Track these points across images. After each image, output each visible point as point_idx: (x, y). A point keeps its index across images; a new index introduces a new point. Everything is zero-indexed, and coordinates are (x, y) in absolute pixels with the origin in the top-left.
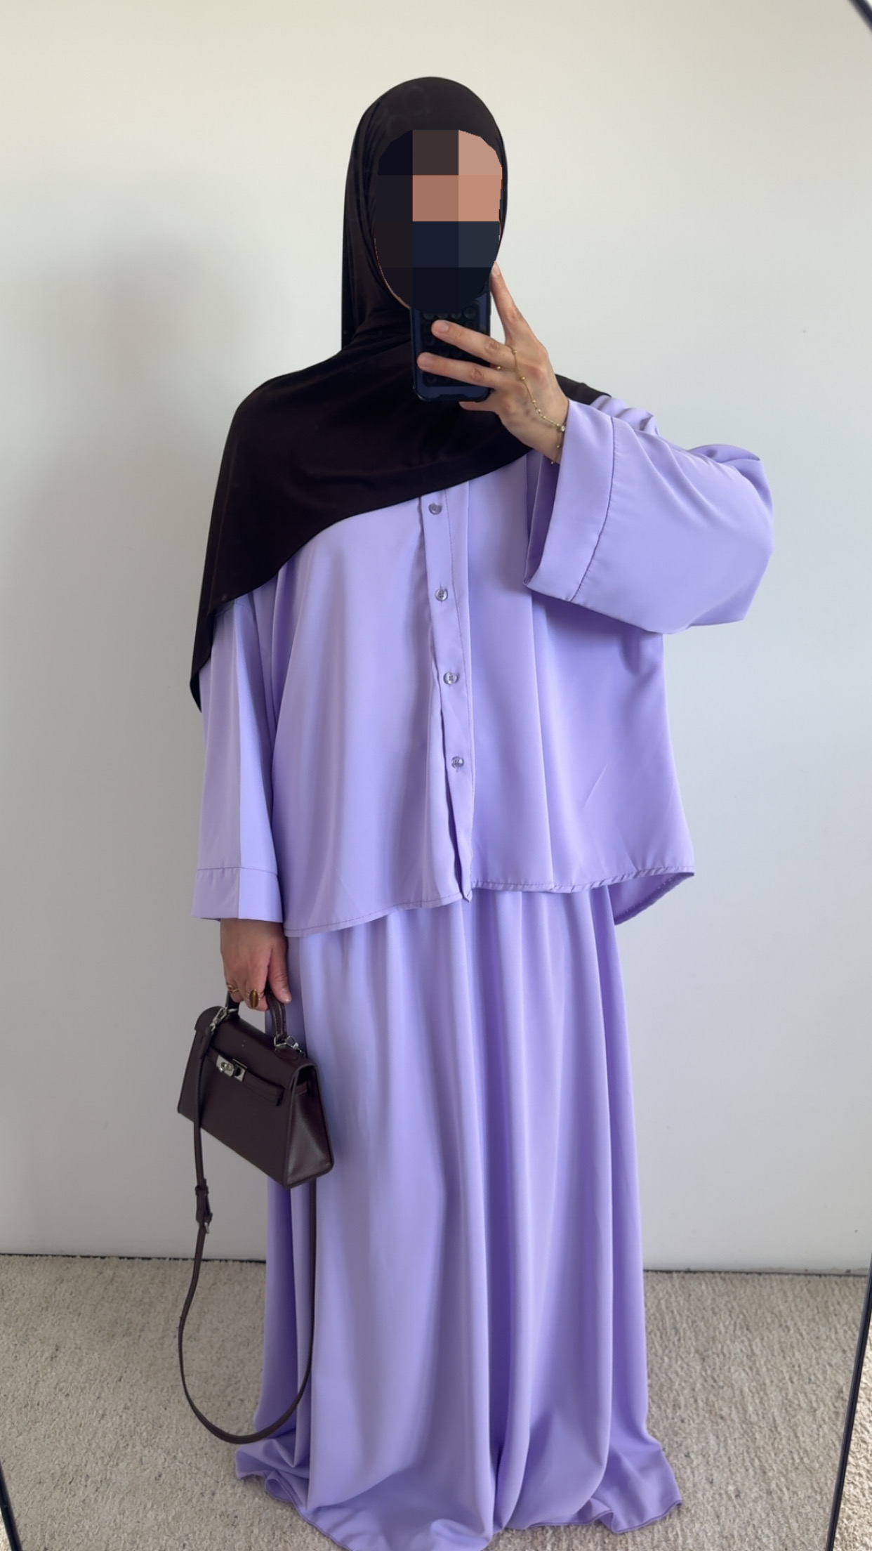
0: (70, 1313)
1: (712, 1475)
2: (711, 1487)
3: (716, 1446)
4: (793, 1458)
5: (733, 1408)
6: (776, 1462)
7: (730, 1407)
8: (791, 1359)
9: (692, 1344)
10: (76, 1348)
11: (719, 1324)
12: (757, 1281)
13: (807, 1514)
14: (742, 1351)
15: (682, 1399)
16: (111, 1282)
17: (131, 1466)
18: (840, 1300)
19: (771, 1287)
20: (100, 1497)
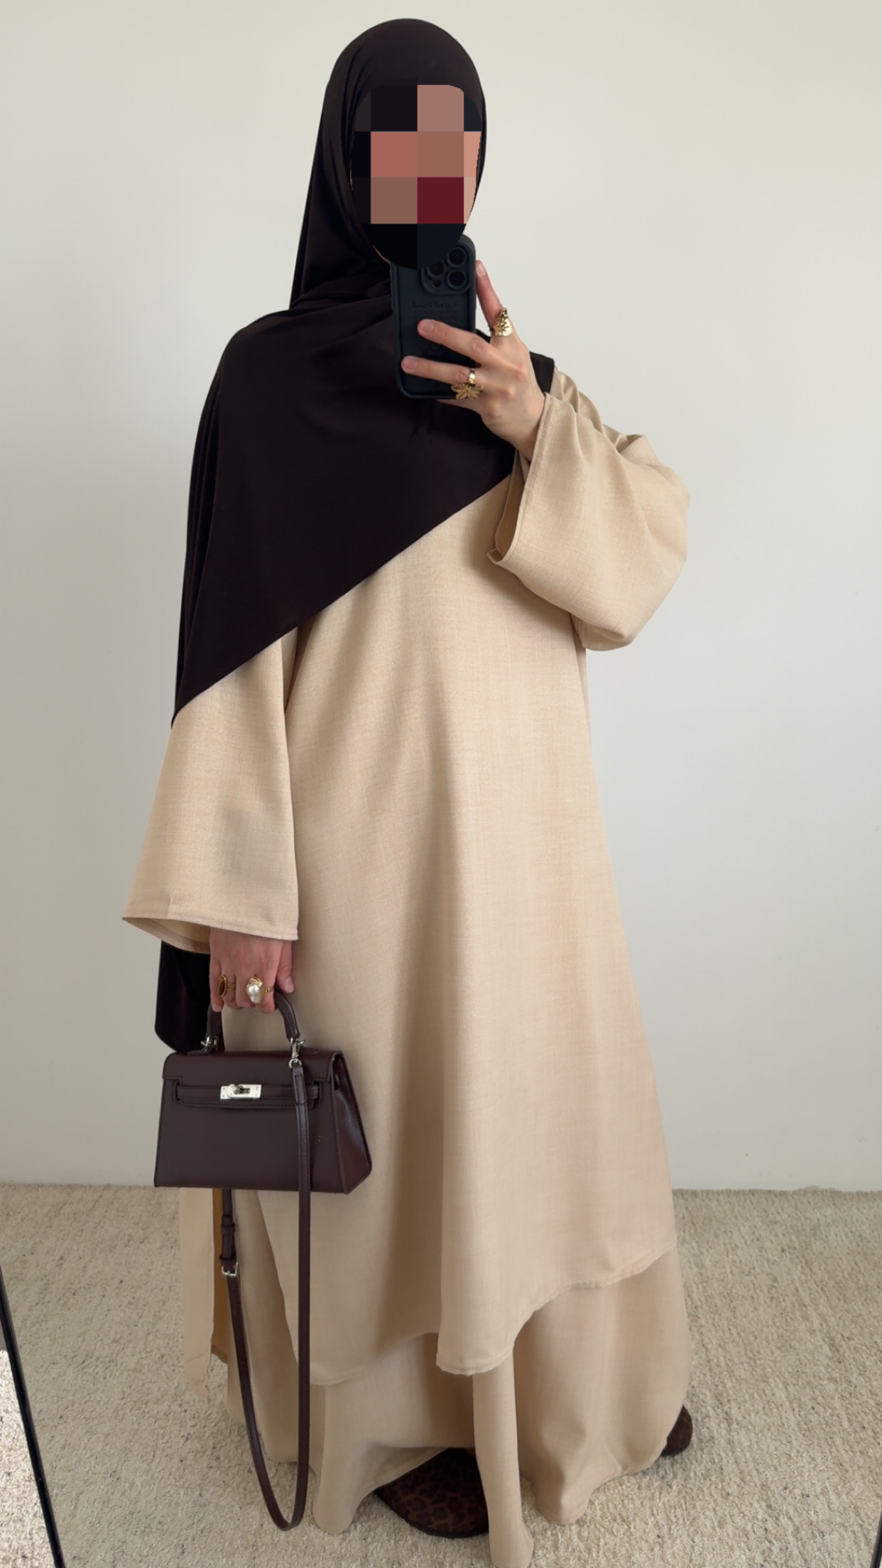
0: (73, 1229)
4: (731, 1334)
10: (81, 1258)
12: (705, 1195)
13: (740, 1376)
14: (690, 1252)
16: (112, 1202)
17: (137, 1350)
18: (780, 1210)
19: (718, 1201)
20: (108, 1375)
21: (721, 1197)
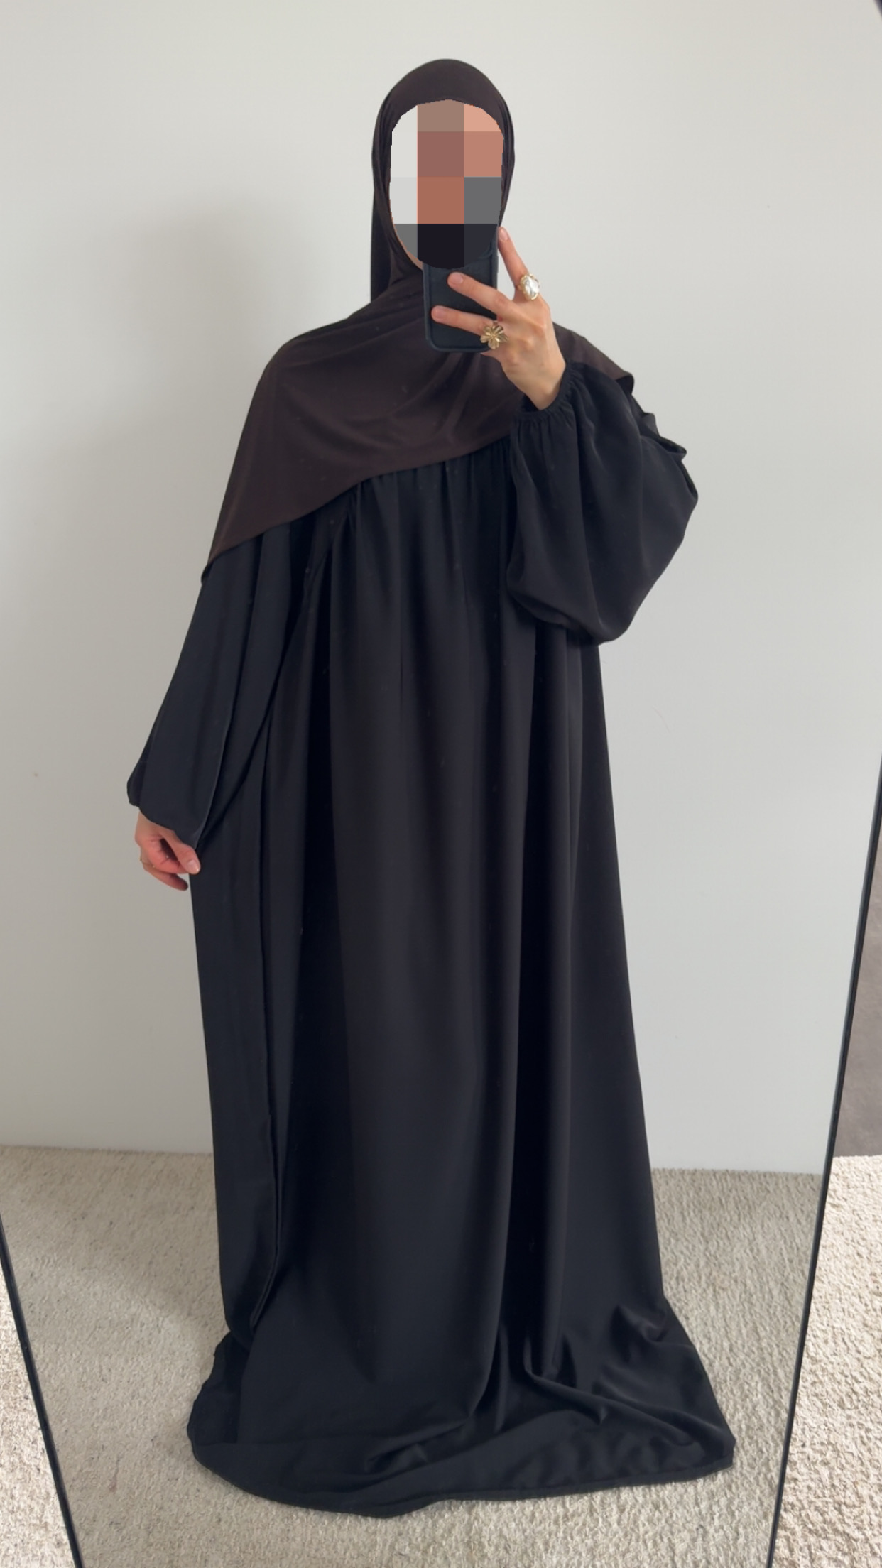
1: (709, 1332)
2: (709, 1343)
3: (715, 1311)
4: (786, 1322)
5: (732, 1282)
6: (770, 1325)
7: (730, 1282)
8: (791, 1243)
9: (698, 1229)
11: (724, 1213)
12: (762, 1177)
14: (744, 1235)
15: (685, 1273)
21: (780, 1181)
